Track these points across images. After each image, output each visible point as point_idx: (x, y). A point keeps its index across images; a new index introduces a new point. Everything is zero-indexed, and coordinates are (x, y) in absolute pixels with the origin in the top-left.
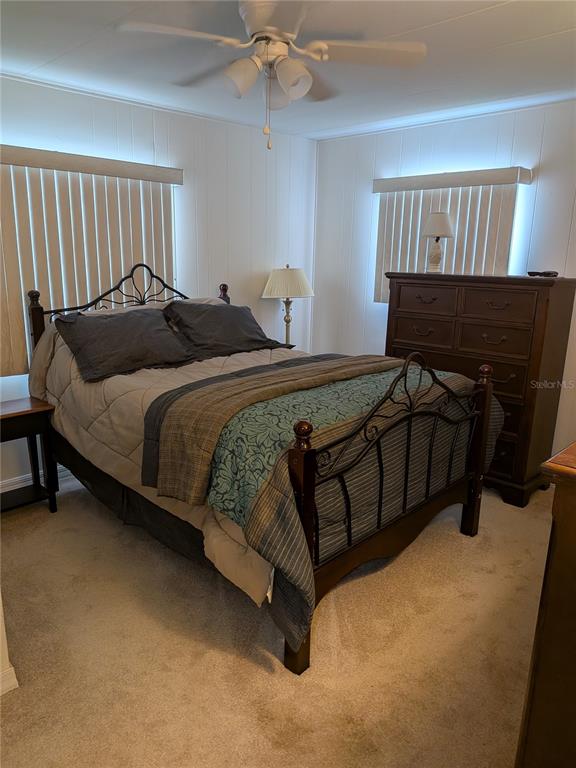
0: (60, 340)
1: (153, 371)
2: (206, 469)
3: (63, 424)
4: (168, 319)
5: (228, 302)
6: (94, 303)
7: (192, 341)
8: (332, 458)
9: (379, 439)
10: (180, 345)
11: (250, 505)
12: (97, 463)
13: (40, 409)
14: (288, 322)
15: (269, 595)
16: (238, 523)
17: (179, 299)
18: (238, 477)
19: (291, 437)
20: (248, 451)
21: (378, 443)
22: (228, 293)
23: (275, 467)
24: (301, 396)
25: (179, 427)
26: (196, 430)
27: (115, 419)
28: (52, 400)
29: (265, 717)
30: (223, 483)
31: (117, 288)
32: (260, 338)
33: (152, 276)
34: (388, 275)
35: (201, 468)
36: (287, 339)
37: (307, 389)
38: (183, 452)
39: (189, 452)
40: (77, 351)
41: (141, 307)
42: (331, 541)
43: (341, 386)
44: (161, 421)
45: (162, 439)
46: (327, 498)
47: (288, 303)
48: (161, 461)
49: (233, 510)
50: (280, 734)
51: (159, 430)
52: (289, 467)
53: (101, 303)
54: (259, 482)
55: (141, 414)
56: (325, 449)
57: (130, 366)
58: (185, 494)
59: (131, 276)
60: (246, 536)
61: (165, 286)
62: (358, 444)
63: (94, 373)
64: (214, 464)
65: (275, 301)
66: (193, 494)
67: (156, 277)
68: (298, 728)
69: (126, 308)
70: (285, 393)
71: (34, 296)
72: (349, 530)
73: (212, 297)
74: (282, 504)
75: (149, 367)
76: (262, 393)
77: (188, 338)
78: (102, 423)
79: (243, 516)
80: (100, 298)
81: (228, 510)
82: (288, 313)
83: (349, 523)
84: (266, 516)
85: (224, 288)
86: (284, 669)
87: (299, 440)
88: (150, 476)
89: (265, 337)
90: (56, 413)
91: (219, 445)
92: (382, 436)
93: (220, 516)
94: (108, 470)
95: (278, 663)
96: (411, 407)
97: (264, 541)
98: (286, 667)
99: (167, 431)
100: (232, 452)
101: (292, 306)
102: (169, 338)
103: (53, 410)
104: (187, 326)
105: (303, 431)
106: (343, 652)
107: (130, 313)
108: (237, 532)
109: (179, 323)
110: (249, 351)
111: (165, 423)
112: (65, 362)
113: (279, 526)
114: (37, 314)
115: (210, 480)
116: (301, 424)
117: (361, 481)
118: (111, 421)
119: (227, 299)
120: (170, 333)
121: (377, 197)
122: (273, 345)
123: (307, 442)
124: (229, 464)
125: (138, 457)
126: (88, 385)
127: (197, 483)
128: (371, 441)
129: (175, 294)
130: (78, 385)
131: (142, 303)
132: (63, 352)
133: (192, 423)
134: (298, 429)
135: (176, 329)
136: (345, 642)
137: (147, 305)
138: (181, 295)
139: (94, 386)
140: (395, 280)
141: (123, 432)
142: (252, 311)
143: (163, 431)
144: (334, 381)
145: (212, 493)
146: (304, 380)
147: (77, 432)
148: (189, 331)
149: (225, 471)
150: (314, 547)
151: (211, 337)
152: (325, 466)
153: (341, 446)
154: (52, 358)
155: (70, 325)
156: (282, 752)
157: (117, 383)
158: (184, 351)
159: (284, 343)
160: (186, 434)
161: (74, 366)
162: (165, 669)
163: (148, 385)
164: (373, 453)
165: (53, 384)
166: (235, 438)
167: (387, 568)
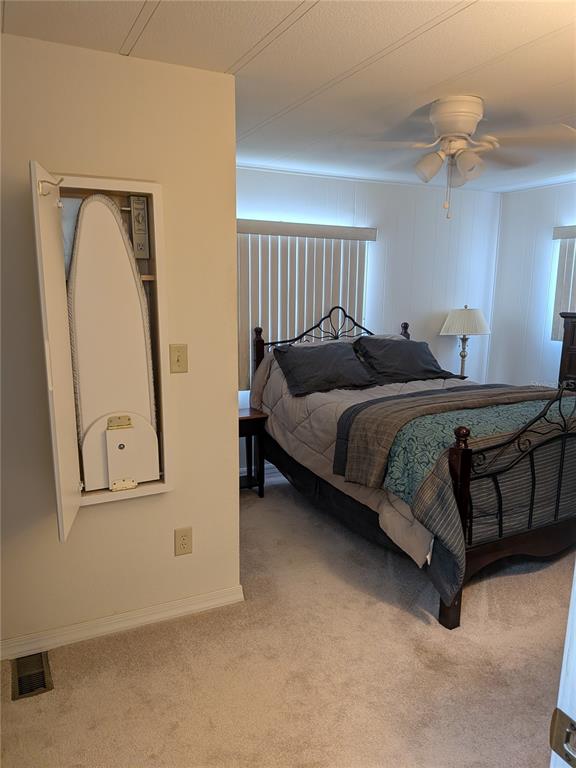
0: (276, 364)
1: (343, 391)
2: (383, 461)
3: (274, 429)
4: (356, 351)
5: (408, 338)
6: (300, 337)
7: (375, 369)
8: (487, 461)
9: (532, 451)
10: (365, 372)
11: (417, 487)
12: (298, 459)
13: (259, 416)
14: (463, 357)
15: (428, 557)
16: (406, 502)
17: (366, 335)
18: (409, 467)
19: (453, 440)
20: (417, 448)
21: (531, 454)
22: (409, 331)
23: (438, 462)
24: (464, 413)
25: (364, 429)
26: (376, 432)
27: (315, 424)
28: (266, 410)
29: (419, 648)
30: (396, 471)
31: (318, 325)
32: (434, 369)
33: (346, 316)
34: (563, 315)
35: (380, 460)
36: (462, 371)
37: (472, 409)
38: (366, 448)
39: (371, 447)
40: (288, 373)
41: (336, 341)
42: (484, 530)
43: (501, 408)
44: (350, 425)
45: (350, 439)
46: (481, 493)
47: (464, 340)
48: (349, 455)
49: (404, 492)
50: (432, 661)
51: (348, 433)
52: (449, 462)
53: (305, 338)
54: (423, 471)
55: (335, 421)
56: (481, 452)
57: (327, 386)
58: (366, 480)
59: (329, 316)
60: (413, 511)
61: (356, 324)
62: (512, 453)
63: (299, 390)
64: (390, 458)
65: (452, 338)
66: (373, 479)
67: (349, 317)
68: (446, 661)
69: (323, 342)
70: (451, 409)
71: (258, 331)
72: (500, 523)
73: (395, 334)
74: (442, 489)
75: (340, 388)
76: (432, 408)
77: (372, 367)
78: (305, 428)
79: (411, 497)
80: (305, 334)
81: (399, 491)
82: (464, 349)
83: (501, 517)
84: (428, 496)
85: (405, 326)
86: (438, 624)
87: (458, 440)
88: (340, 467)
89: (440, 368)
90: (269, 419)
91: (394, 443)
92: (534, 449)
93: (393, 497)
94: (306, 464)
95: (433, 620)
96: (565, 428)
97: (426, 515)
98: (440, 622)
99: (355, 432)
100: (405, 449)
101: (468, 343)
102: (356, 367)
103: (267, 418)
104: (371, 357)
105: (462, 434)
106: (490, 621)
107: (327, 345)
108: (406, 510)
109: (366, 355)
110: (424, 380)
111: (354, 426)
112: (278, 381)
113: (439, 505)
114: (259, 345)
115: (387, 469)
116: (461, 428)
117: (514, 485)
118: (312, 427)
119: (407, 336)
120: (358, 362)
121: (557, 244)
122: (446, 376)
123: (465, 442)
124: (401, 457)
125: (331, 453)
126: (295, 399)
127: (376, 471)
128: (523, 452)
129: (363, 331)
130: (287, 398)
131: (336, 338)
132: (277, 373)
133: (374, 427)
134: (457, 432)
135: (362, 359)
136: (492, 615)
137: (340, 340)
138: (368, 332)
139: (299, 400)
140: (569, 320)
141: (321, 434)
142: (429, 346)
143: (352, 432)
144: (497, 404)
145: (387, 479)
146: (469, 402)
147: (284, 435)
148: (374, 362)
149: (398, 464)
150: (467, 528)
151: (391, 367)
152: (481, 466)
153: (496, 452)
154: (268, 378)
155: (283, 353)
156: (432, 672)
157: (316, 398)
158: (368, 377)
159: (459, 374)
160: (370, 435)
161: (285, 385)
162: (345, 607)
163: (341, 401)
164: (526, 463)
165: (268, 399)
166: (407, 439)
167: (540, 572)
